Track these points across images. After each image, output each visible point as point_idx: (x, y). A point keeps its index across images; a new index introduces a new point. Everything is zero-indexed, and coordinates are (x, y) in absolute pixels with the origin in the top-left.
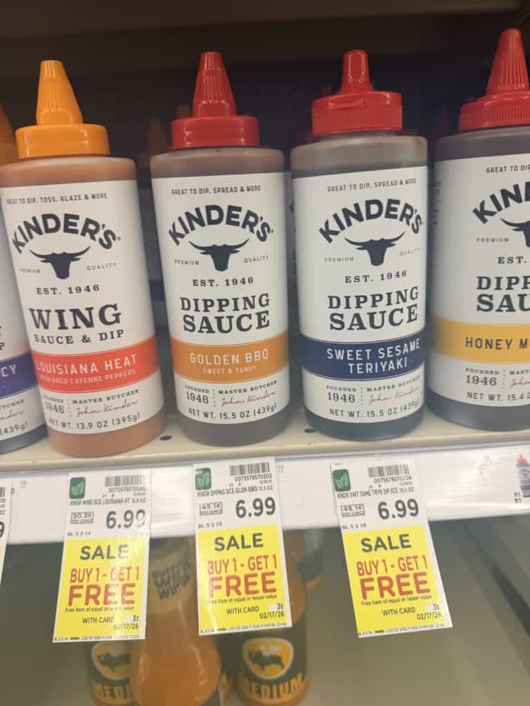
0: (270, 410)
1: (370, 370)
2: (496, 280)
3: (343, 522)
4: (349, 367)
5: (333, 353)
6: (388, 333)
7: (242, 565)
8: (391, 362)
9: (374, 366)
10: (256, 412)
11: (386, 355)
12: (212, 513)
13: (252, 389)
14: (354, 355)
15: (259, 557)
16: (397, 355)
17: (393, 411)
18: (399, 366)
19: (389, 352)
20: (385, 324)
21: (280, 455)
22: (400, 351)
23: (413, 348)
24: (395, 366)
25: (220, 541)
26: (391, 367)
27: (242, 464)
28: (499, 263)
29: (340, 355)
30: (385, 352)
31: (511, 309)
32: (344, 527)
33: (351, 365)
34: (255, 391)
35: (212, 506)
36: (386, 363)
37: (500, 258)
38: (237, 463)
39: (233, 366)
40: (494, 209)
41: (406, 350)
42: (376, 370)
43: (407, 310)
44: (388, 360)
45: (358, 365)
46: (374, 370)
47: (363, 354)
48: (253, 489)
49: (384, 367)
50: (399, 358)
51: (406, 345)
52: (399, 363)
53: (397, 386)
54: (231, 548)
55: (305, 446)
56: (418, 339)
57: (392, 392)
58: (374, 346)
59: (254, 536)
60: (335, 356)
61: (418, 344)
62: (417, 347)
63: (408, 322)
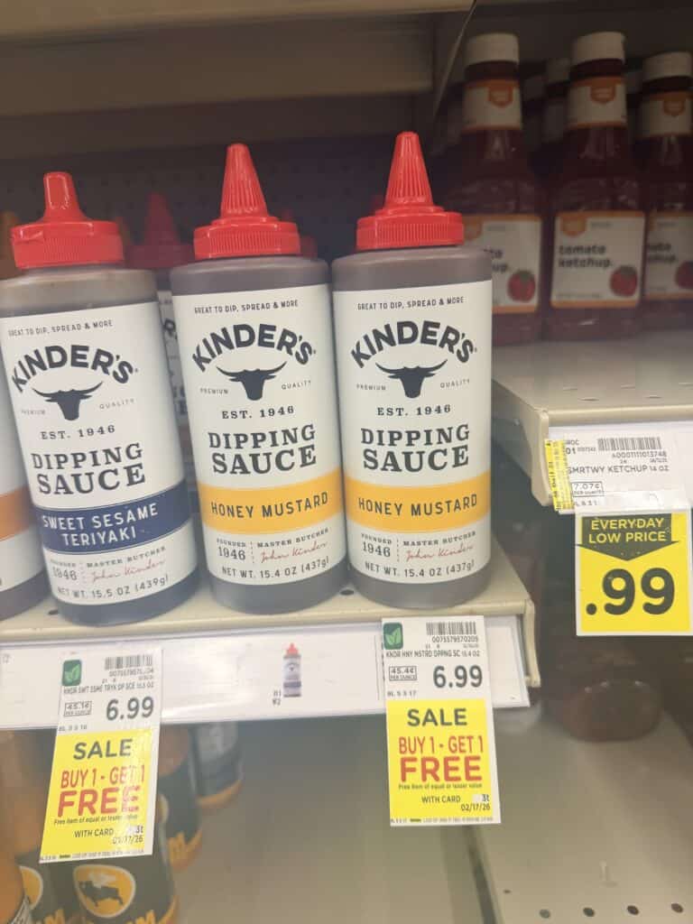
1: (87, 541)
2: (224, 437)
3: (62, 722)
4: (63, 538)
5: (47, 520)
6: (99, 499)
8: (112, 532)
9: (90, 537)
11: (103, 523)
14: (65, 525)
16: (118, 523)
17: (124, 591)
18: (124, 537)
19: (106, 521)
20: (95, 488)
22: (121, 519)
23: (142, 514)
24: (118, 536)
26: (112, 537)
29: (53, 523)
30: (101, 520)
31: (245, 471)
32: (62, 729)
33: (66, 535)
36: (104, 533)
37: (222, 412)
41: (130, 517)
42: (94, 543)
43: (125, 472)
44: (108, 530)
45: (73, 535)
46: (90, 541)
47: (75, 523)
49: (103, 538)
50: (123, 526)
51: (130, 512)
52: (123, 533)
53: (125, 560)
56: (154, 504)
57: (119, 568)
58: (87, 514)
60: (49, 524)
61: (152, 510)
62: (152, 514)
63: (128, 485)
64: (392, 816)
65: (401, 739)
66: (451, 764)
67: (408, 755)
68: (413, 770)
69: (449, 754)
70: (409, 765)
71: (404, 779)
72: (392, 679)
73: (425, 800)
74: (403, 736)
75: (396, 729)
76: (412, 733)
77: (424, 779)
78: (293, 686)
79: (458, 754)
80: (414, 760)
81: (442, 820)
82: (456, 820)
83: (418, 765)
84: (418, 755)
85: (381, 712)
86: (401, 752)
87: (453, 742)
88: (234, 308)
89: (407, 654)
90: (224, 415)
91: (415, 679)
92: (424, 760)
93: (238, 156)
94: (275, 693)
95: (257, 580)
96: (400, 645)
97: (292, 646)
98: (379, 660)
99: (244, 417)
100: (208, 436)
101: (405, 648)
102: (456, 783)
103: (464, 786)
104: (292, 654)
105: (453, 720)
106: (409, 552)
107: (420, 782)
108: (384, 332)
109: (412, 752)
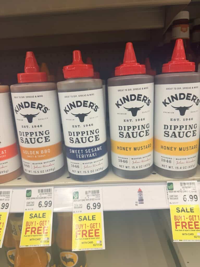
0: (52, 170)
1: (83, 157)
2: (124, 127)
4: (76, 156)
5: (71, 151)
6: (88, 145)
7: (38, 224)
8: (90, 154)
9: (84, 156)
10: (46, 171)
11: (88, 152)
12: (30, 205)
13: (44, 163)
14: (77, 152)
15: (43, 221)
16: (92, 152)
17: (92, 171)
19: (89, 151)
20: (87, 141)
21: (55, 186)
22: (93, 151)
23: (98, 149)
24: (92, 155)
25: (31, 215)
26: (90, 156)
27: (42, 189)
28: (124, 121)
29: (73, 152)
31: (130, 137)
32: (74, 212)
33: (77, 155)
34: (45, 163)
35: (31, 203)
36: (88, 154)
37: (124, 120)
38: (41, 188)
39: (37, 155)
40: (121, 104)
41: (95, 150)
42: (85, 157)
43: (95, 137)
44: (89, 154)
45: (79, 155)
46: (84, 157)
47: (80, 152)
48: (45, 198)
49: (88, 156)
50: (93, 153)
51: (95, 149)
52: (93, 155)
53: (93, 162)
54: (35, 218)
55: (64, 183)
56: (101, 146)
57: (91, 165)
58: (84, 149)
59: (43, 214)
60: (72, 152)
61: (101, 148)
62: (101, 149)
63: (95, 141)
64: (174, 239)
65: (175, 216)
66: (190, 224)
67: (177, 221)
68: (179, 225)
69: (189, 221)
70: (177, 224)
71: (176, 228)
72: (171, 199)
73: (183, 234)
74: (175, 215)
75: (173, 213)
76: (178, 214)
77: (182, 228)
78: (141, 200)
79: (192, 221)
80: (179, 222)
81: (188, 240)
82: (193, 240)
83: (180, 224)
84: (180, 221)
85: (168, 208)
86: (175, 220)
87: (190, 217)
88: (131, 90)
89: (175, 192)
90: (125, 121)
91: (178, 199)
92: (182, 222)
93: (130, 46)
94: (136, 202)
95: (131, 169)
96: (173, 189)
97: (140, 189)
98: (166, 193)
99: (131, 121)
100: (118, 127)
101: (174, 190)
102: (192, 229)
103: (195, 230)
104: (140, 191)
105: (190, 211)
106: (177, 162)
107: (181, 229)
108: (175, 96)
109: (178, 220)
